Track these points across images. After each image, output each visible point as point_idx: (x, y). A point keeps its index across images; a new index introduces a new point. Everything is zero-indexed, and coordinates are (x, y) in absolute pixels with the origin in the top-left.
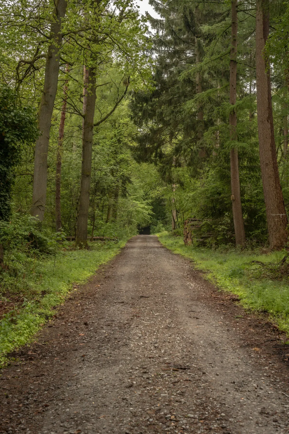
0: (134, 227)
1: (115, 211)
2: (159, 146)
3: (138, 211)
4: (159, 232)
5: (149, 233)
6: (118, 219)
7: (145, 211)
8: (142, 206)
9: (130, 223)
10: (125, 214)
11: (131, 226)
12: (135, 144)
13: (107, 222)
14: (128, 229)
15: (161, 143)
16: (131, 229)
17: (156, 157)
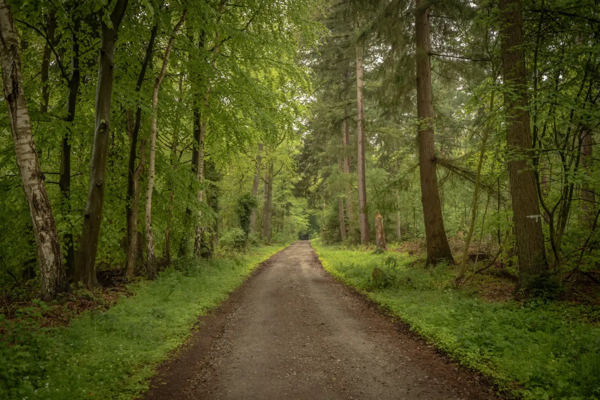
0: (296, 235)
1: (282, 226)
2: (307, 187)
3: (298, 224)
4: (315, 238)
5: (308, 240)
6: (284, 229)
7: (303, 223)
8: (302, 219)
9: (293, 232)
10: (289, 226)
11: (293, 234)
12: (293, 187)
13: (277, 232)
14: (291, 237)
15: (309, 185)
16: (293, 236)
17: (306, 193)
